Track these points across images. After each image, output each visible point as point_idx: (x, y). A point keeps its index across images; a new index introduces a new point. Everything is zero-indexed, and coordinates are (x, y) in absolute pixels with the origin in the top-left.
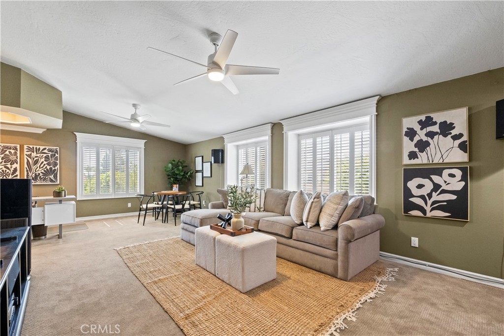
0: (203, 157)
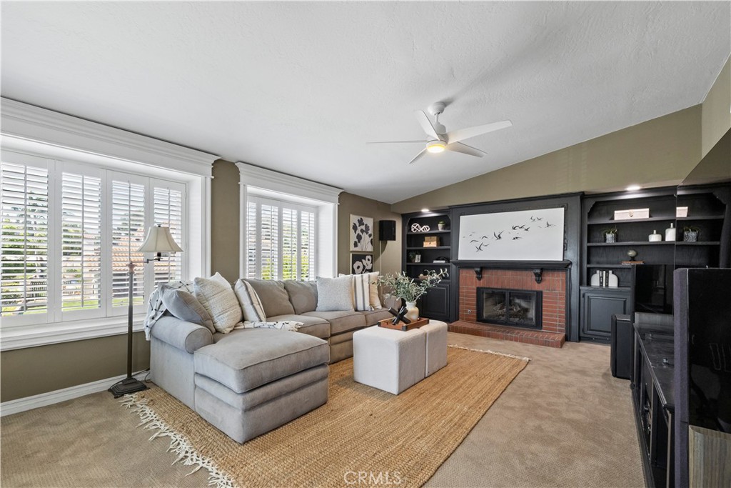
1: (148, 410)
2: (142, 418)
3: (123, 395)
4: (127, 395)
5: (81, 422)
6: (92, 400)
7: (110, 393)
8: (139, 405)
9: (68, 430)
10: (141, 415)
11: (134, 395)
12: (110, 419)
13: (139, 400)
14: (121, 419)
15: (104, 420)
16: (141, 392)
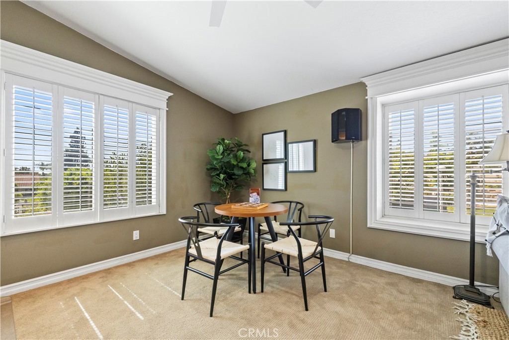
0: (285, 132)
1: (473, 329)
2: (462, 332)
3: (461, 299)
4: (464, 301)
5: (415, 301)
6: (435, 289)
7: (452, 291)
8: (467, 318)
9: (404, 300)
10: (464, 329)
11: (471, 305)
12: (435, 313)
13: (472, 313)
14: (444, 319)
15: (431, 310)
16: (480, 306)
